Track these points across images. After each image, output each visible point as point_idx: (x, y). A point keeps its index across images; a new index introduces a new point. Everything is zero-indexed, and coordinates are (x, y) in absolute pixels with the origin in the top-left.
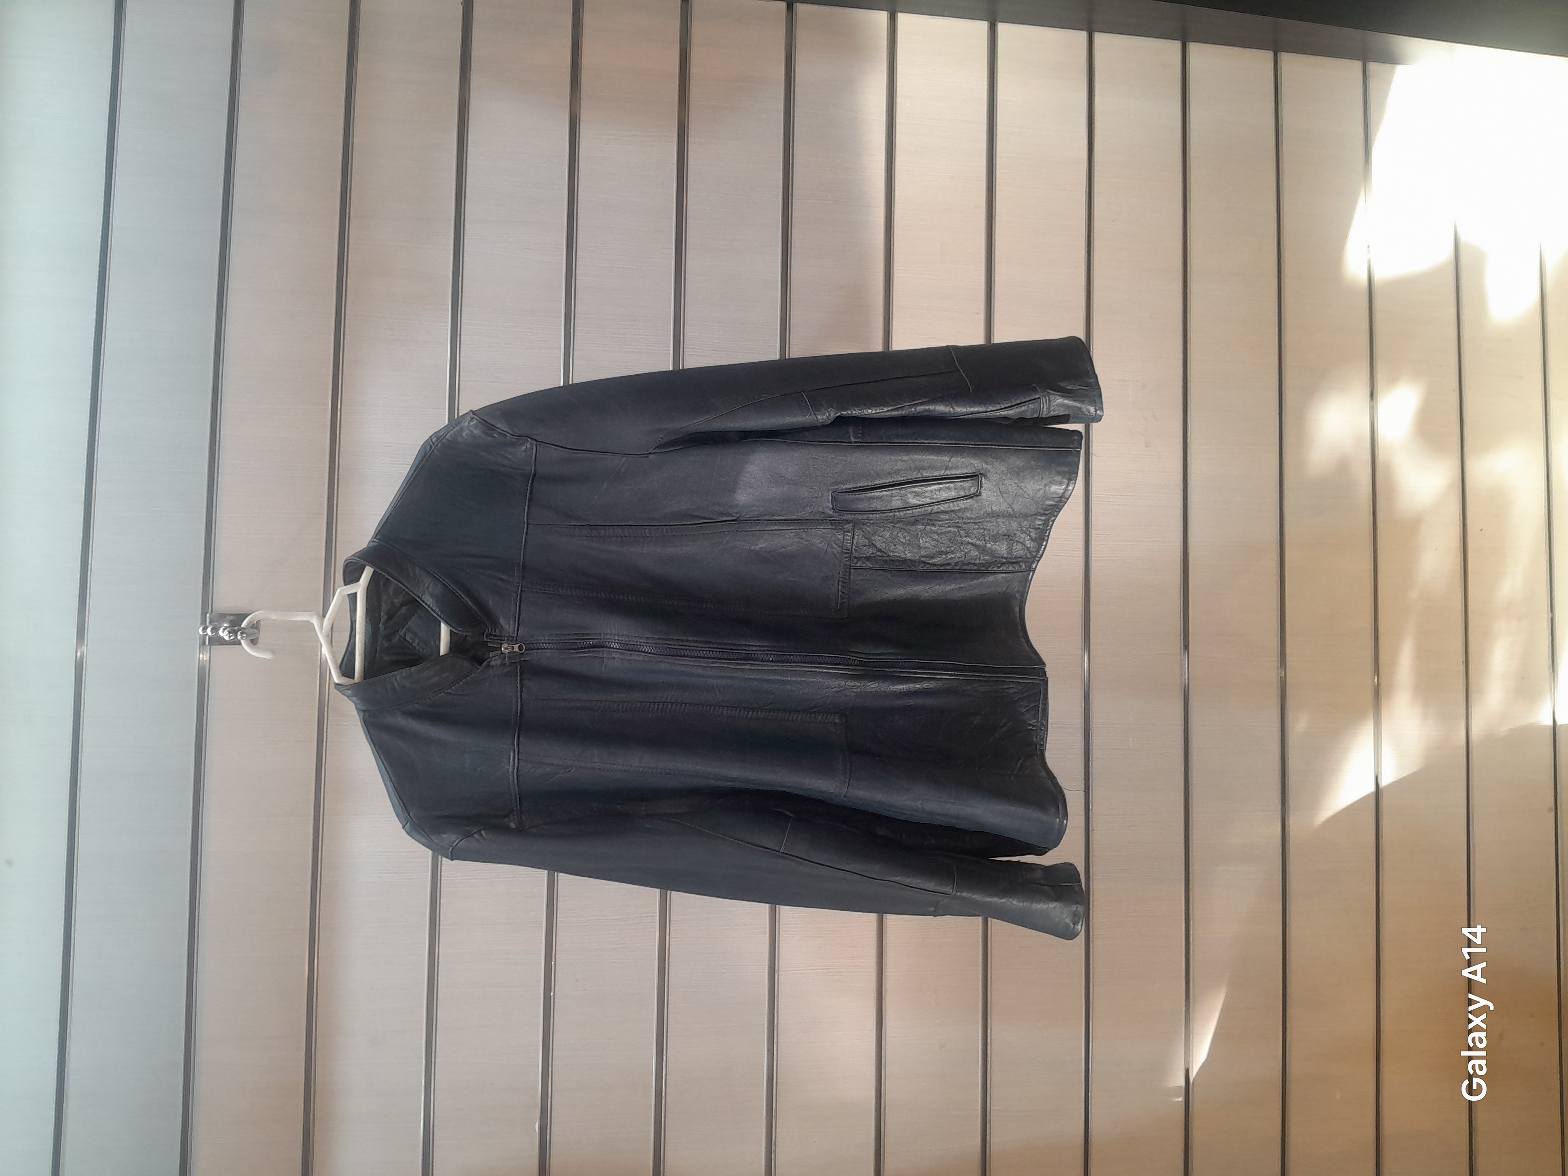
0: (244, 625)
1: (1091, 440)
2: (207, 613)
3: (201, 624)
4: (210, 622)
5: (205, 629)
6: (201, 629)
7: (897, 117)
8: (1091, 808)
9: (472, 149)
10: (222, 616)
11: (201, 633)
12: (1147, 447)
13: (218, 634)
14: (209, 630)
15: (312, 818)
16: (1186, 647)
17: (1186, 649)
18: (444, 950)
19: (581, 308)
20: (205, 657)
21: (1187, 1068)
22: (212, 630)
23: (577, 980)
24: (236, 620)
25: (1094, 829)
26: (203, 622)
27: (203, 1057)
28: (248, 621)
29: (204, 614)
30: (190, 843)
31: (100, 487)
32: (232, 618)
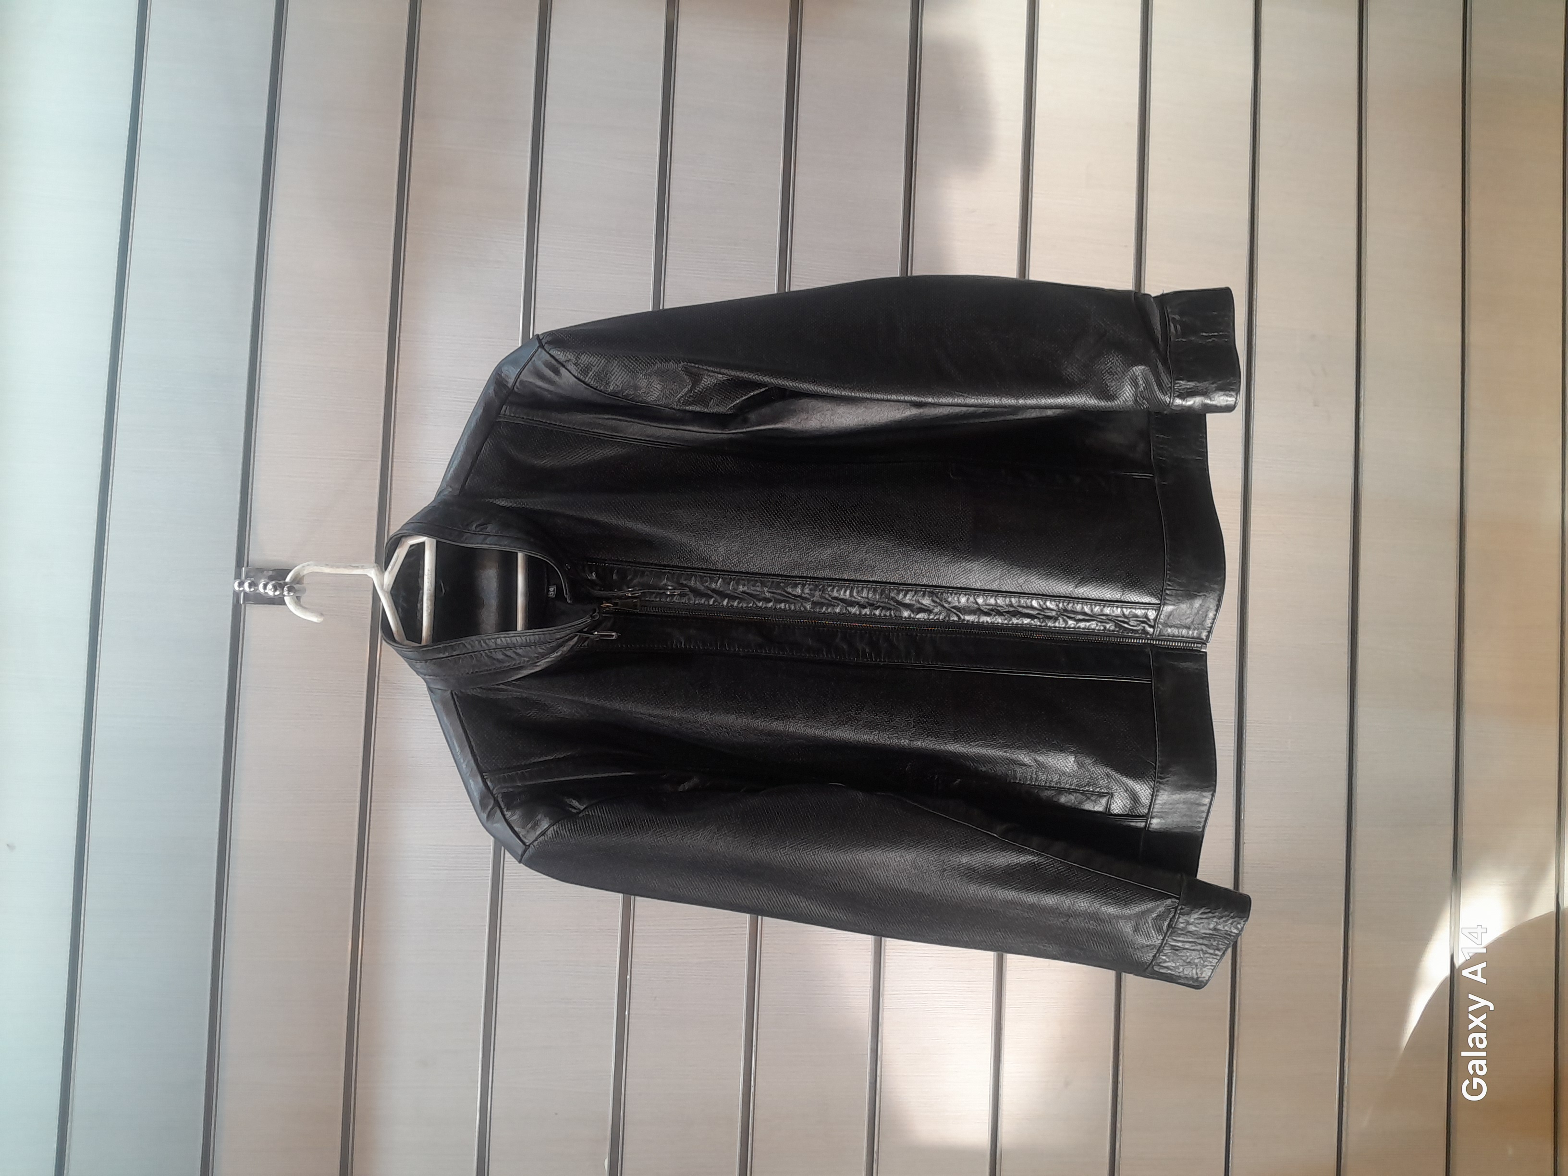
0: (288, 579)
2: (243, 566)
3: (236, 579)
4: (246, 577)
5: (241, 584)
6: (236, 584)
8: (1242, 818)
10: (260, 570)
11: (237, 588)
12: (1315, 405)
13: (258, 589)
14: (246, 585)
15: (358, 805)
18: (505, 960)
19: (674, 228)
22: (250, 586)
23: (655, 998)
24: (278, 575)
25: (1245, 841)
26: (238, 576)
28: (293, 575)
29: (238, 568)
30: (217, 830)
32: (270, 573)
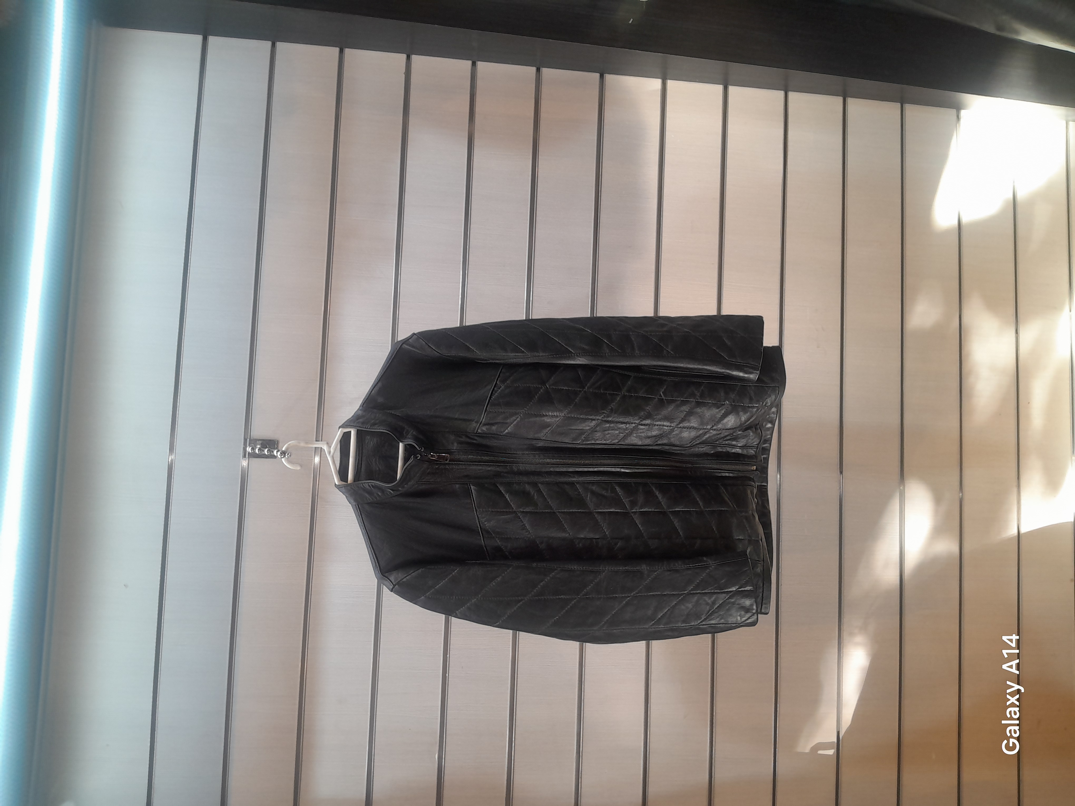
1: (783, 342)
2: (247, 438)
3: (244, 445)
4: (249, 444)
6: (244, 448)
7: (666, 144)
8: (780, 571)
9: (409, 162)
10: (257, 440)
11: (244, 450)
12: (818, 347)
16: (841, 472)
17: (841, 474)
19: (472, 258)
20: (245, 463)
21: (838, 730)
22: (252, 449)
23: (462, 667)
27: (237, 707)
29: (245, 440)
31: (185, 361)
32: (261, 442)
